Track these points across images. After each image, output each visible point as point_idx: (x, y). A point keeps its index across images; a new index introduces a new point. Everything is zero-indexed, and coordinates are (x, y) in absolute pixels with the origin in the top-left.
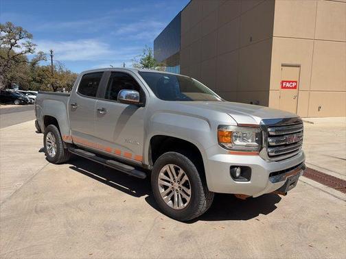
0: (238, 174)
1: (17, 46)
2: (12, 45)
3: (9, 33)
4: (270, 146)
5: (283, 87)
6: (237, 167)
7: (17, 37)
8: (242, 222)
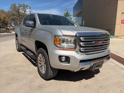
0: (64, 60)
1: (26, 12)
2: (25, 11)
3: (24, 7)
4: (81, 46)
5: (122, 23)
6: (63, 56)
7: (26, 8)
8: (72, 82)
